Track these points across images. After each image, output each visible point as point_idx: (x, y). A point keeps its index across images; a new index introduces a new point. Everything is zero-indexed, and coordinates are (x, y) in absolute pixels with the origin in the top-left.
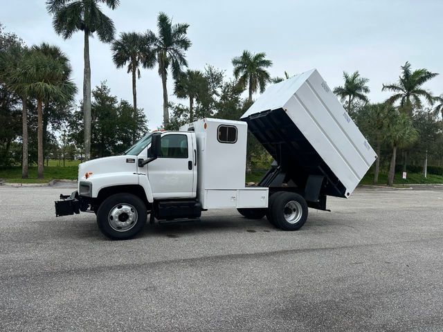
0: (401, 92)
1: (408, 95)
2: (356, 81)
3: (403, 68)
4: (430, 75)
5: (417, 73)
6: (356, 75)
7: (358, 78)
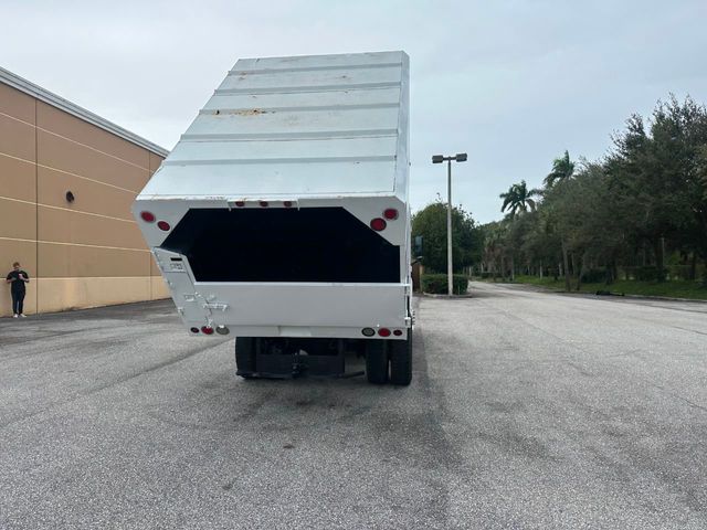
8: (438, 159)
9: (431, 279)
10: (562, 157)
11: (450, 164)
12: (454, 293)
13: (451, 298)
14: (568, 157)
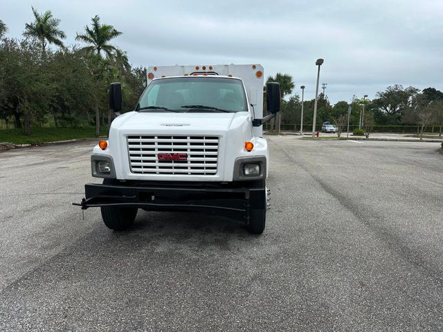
0: (92, 44)
1: (99, 49)
2: (48, 22)
3: (94, 20)
4: (116, 33)
5: (105, 28)
6: (48, 16)
7: (51, 18)
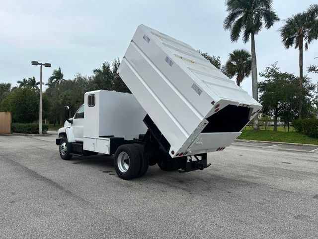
8: (35, 63)
9: (29, 126)
10: (58, 69)
11: (41, 67)
12: (43, 133)
13: (40, 136)
14: (60, 71)
